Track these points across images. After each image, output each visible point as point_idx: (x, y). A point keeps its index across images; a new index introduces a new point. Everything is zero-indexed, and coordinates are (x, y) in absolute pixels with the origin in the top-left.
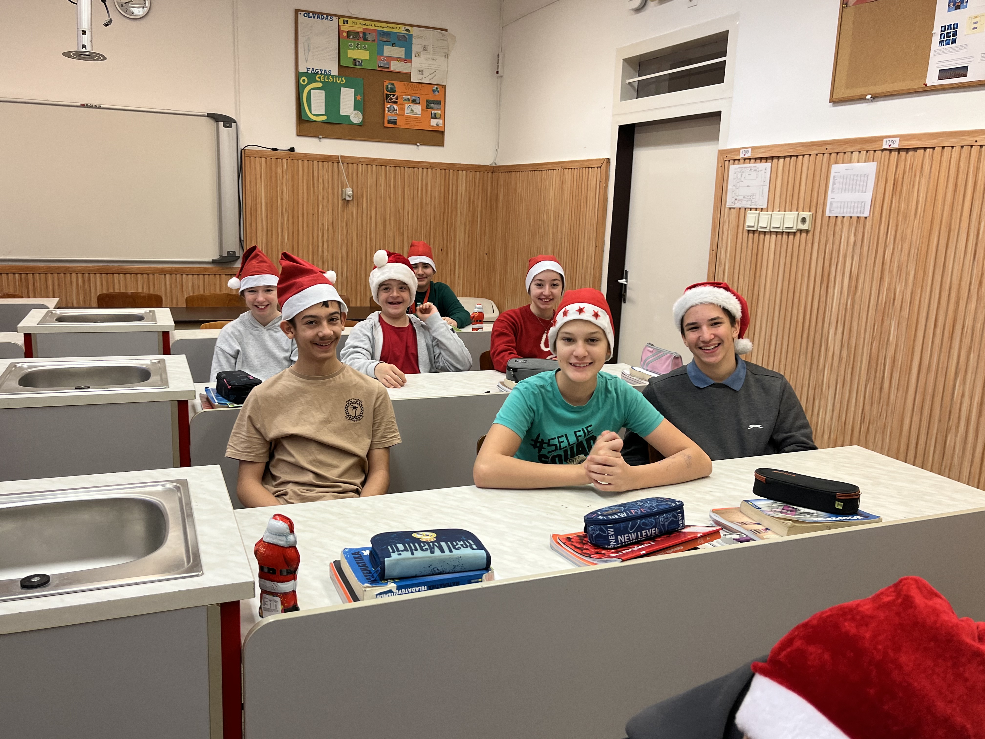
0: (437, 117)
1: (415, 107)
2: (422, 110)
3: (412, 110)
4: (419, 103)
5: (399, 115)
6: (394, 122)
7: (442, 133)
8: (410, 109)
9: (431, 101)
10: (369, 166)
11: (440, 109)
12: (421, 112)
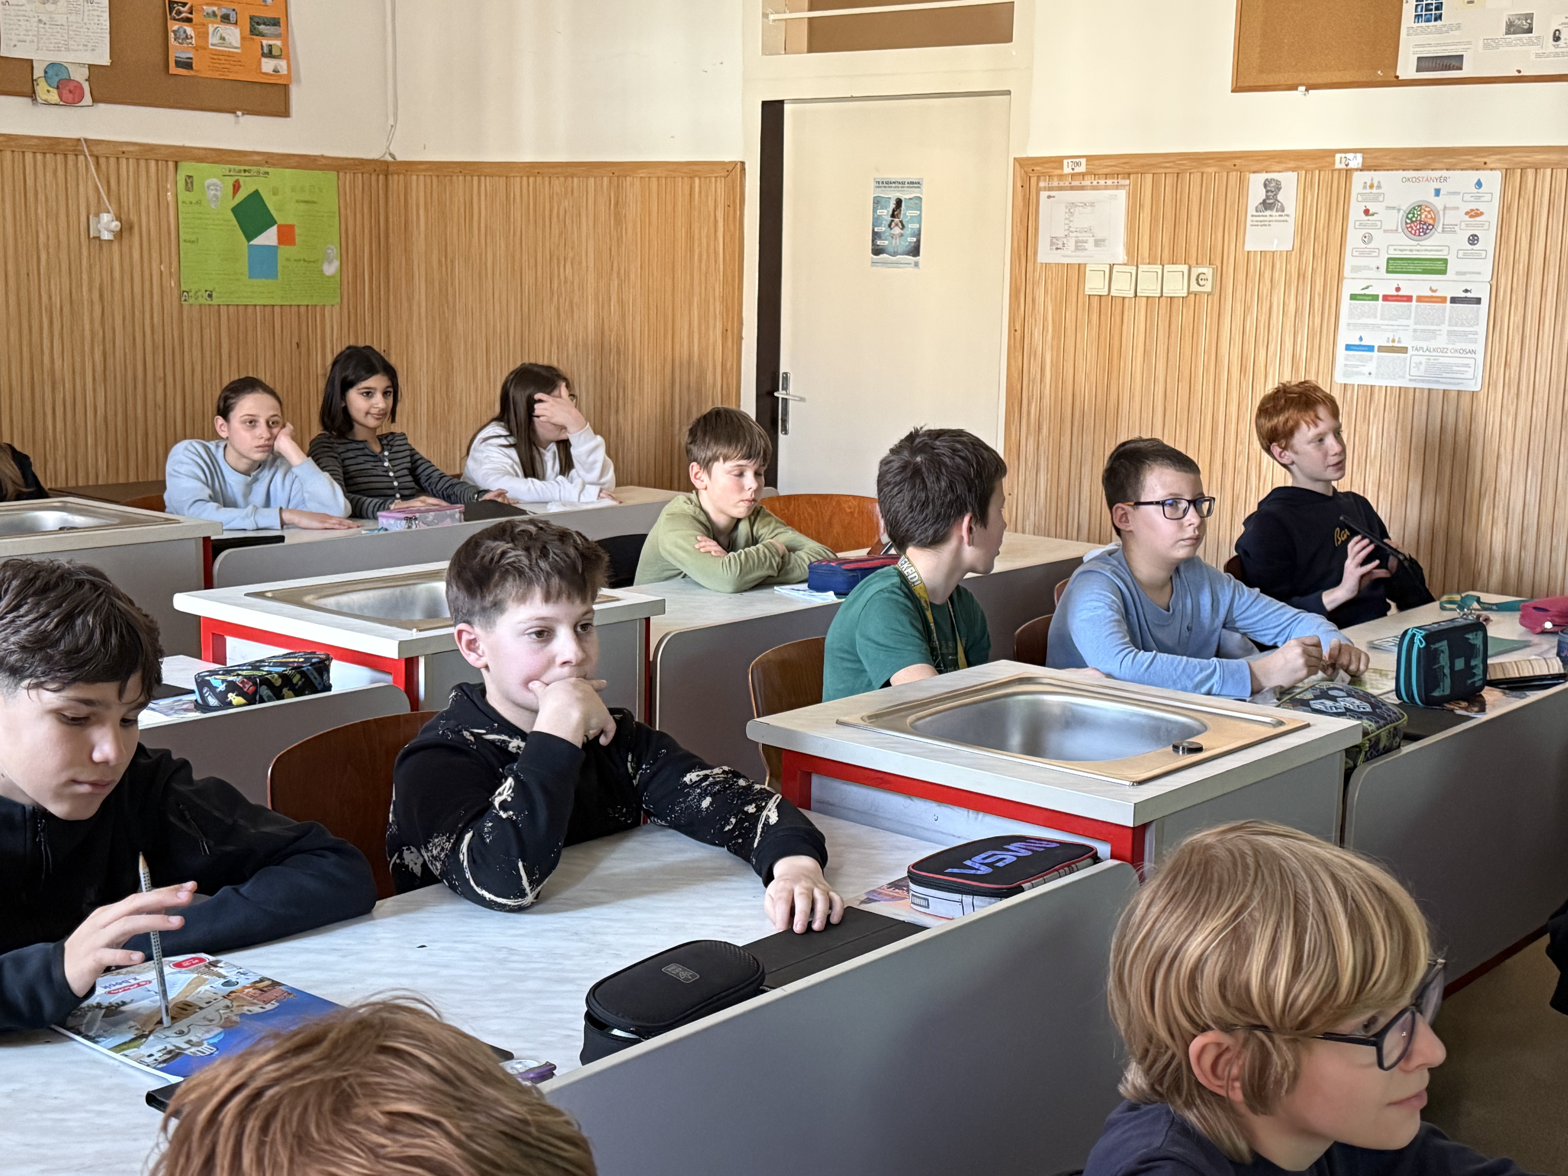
0: (274, 53)
1: (229, 31)
2: (243, 38)
3: (222, 38)
4: (236, 23)
5: (196, 49)
6: (187, 65)
7: (285, 88)
8: (219, 34)
9: (259, 17)
10: (142, 163)
11: (277, 36)
12: (242, 44)
